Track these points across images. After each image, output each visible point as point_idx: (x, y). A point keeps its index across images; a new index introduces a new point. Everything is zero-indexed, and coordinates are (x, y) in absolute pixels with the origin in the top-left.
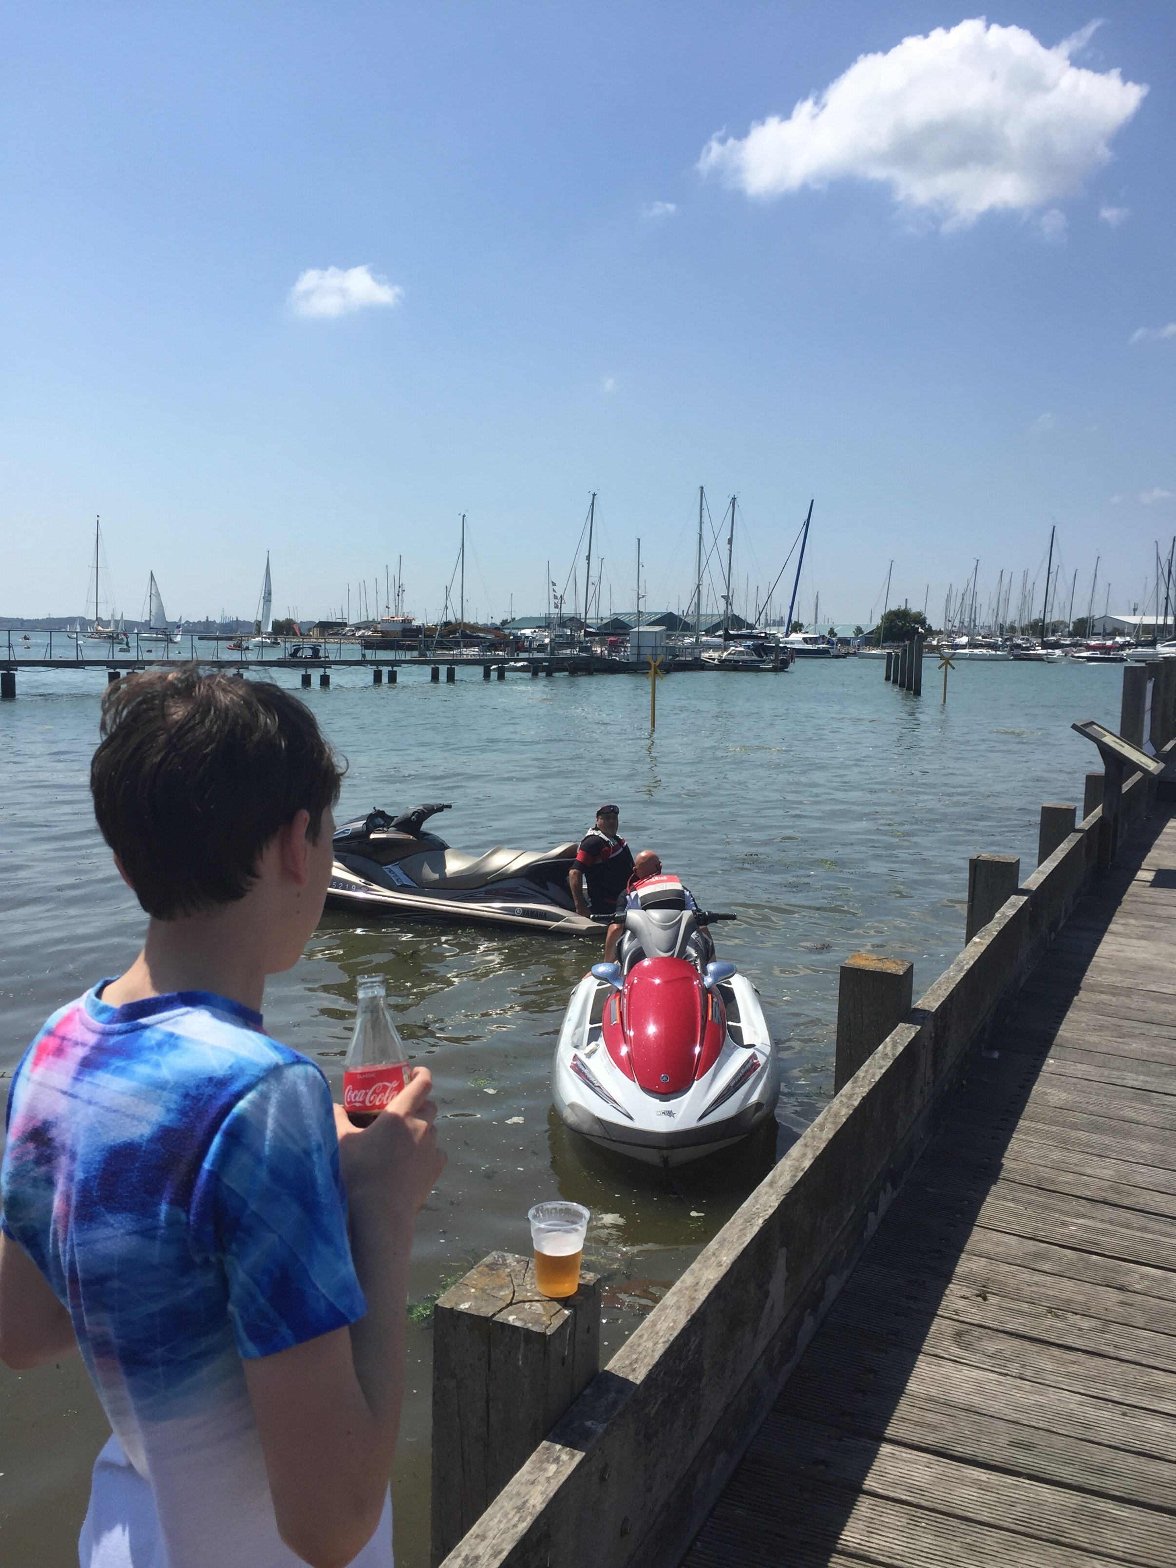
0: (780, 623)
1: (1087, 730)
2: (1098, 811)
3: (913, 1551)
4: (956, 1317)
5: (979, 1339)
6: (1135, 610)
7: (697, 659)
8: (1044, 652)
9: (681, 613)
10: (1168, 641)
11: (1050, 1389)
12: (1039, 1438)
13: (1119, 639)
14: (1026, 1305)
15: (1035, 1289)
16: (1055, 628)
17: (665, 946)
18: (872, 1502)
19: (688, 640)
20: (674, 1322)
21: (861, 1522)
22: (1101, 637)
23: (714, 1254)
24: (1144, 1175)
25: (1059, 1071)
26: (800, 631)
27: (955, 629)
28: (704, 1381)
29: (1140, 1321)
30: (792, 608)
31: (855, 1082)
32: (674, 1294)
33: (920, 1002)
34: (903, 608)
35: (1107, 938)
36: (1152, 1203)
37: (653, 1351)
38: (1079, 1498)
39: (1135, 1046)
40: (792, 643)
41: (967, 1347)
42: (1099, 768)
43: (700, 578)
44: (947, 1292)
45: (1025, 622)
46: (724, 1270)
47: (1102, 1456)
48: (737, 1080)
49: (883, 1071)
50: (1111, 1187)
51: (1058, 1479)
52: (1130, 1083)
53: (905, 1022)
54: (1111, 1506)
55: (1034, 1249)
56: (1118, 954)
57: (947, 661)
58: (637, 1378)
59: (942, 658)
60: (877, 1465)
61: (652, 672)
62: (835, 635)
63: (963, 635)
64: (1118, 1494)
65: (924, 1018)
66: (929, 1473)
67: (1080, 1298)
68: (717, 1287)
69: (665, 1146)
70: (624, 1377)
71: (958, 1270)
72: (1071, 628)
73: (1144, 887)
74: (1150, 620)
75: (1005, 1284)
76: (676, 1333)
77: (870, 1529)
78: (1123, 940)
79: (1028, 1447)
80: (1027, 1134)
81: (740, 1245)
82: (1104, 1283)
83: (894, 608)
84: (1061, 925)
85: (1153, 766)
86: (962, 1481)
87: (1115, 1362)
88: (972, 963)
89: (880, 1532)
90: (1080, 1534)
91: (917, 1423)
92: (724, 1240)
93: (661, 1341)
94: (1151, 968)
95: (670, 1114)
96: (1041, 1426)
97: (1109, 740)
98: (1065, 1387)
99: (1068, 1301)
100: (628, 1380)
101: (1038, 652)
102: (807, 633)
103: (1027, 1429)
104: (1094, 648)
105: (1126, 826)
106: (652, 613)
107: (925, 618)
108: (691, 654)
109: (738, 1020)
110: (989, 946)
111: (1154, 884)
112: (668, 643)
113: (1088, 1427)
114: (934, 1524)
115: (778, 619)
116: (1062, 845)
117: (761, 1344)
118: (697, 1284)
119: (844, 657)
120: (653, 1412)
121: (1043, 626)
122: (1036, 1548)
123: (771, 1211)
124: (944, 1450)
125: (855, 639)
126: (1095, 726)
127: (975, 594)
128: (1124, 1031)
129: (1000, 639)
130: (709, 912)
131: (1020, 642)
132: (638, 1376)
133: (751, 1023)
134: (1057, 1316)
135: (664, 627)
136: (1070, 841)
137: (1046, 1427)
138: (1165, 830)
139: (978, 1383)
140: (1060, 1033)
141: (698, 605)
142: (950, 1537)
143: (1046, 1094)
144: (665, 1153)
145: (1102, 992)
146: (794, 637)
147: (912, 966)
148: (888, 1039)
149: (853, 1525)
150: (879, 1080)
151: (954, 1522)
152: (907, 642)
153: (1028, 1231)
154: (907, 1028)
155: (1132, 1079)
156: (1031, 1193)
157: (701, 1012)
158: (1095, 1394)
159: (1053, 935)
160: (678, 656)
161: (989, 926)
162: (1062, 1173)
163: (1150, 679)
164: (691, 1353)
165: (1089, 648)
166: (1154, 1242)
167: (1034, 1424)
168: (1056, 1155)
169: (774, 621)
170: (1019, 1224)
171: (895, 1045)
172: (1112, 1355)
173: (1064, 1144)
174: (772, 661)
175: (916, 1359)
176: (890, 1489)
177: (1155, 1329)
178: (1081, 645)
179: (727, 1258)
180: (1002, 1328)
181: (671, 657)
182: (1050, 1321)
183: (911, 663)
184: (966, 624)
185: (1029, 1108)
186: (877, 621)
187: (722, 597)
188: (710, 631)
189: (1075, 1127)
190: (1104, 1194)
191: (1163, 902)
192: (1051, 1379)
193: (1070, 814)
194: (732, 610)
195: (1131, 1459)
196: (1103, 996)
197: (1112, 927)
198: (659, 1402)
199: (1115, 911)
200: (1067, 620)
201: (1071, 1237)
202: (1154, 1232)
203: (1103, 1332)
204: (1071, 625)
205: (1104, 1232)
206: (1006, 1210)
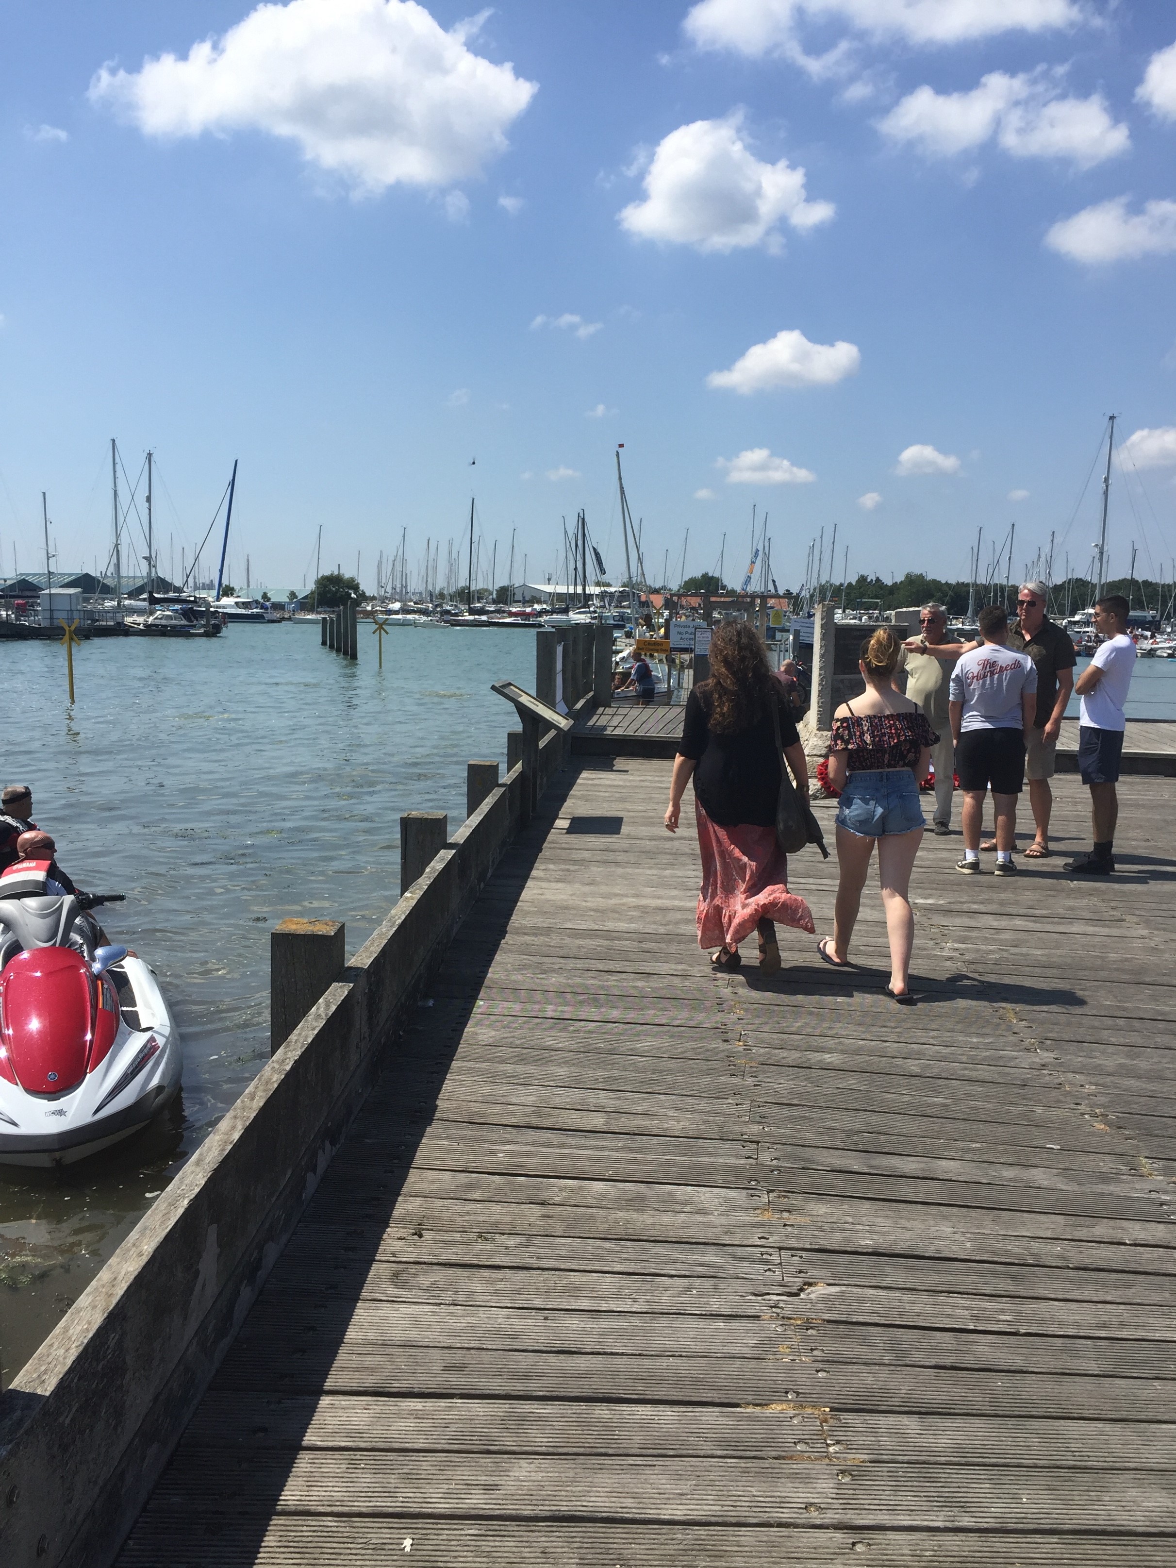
0: (209, 587)
1: (505, 691)
2: (519, 766)
3: (352, 1494)
4: (393, 1259)
5: (415, 1275)
6: (549, 580)
7: (120, 624)
8: (471, 618)
9: (99, 575)
10: (579, 608)
11: (480, 1309)
12: (470, 1358)
13: (537, 607)
14: (458, 1235)
15: (467, 1218)
16: (480, 595)
17: (44, 935)
18: (311, 1456)
19: (108, 604)
20: (89, 1323)
21: (300, 1479)
22: (521, 604)
23: (134, 1245)
24: (563, 1097)
25: (489, 1011)
26: (232, 595)
27: (388, 595)
28: (128, 1376)
29: (559, 1230)
30: (221, 571)
31: (288, 1046)
32: (88, 1295)
33: (353, 960)
34: (336, 573)
35: (530, 883)
36: (569, 1121)
37: (65, 1358)
38: (507, 1406)
39: (554, 980)
40: (224, 607)
41: (404, 1285)
42: (518, 727)
43: (118, 536)
44: (385, 1236)
45: (452, 590)
46: (145, 1259)
47: (525, 1361)
48: (134, 1066)
49: (316, 1032)
50: (533, 1112)
51: (489, 1392)
52: (550, 1014)
53: (338, 982)
54: (536, 1406)
55: (466, 1180)
56: (539, 897)
57: (381, 626)
58: (46, 1390)
59: (376, 622)
60: (317, 1419)
61: (67, 637)
62: (269, 600)
63: (396, 600)
64: (541, 1393)
65: (356, 976)
66: (367, 1415)
67: (507, 1219)
68: (137, 1278)
69: (57, 1147)
70: (31, 1391)
71: (396, 1213)
72: (495, 596)
73: (562, 834)
74: (562, 589)
75: (440, 1218)
76: (90, 1335)
77: (309, 1484)
78: (544, 885)
79: (460, 1368)
80: (459, 1074)
81: (163, 1230)
82: (528, 1201)
83: (327, 573)
84: (489, 875)
85: (563, 723)
86: (399, 1415)
87: (539, 1272)
88: (403, 917)
89: (320, 1484)
90: (508, 1439)
91: (357, 1370)
92: (145, 1228)
93: (73, 1346)
94: (566, 908)
95: (61, 1113)
96: (472, 1345)
97: (524, 699)
98: (494, 1305)
99: (496, 1224)
100: (36, 1394)
101: (466, 618)
102: (239, 597)
103: (460, 1351)
104: (515, 615)
105: (545, 779)
106: (65, 574)
107: (358, 584)
108: (112, 618)
109: (134, 1004)
110: (419, 900)
111: (570, 831)
112: (85, 607)
113: (514, 1337)
114: (373, 1462)
115: (207, 582)
116: (487, 800)
117: (193, 1324)
118: (115, 1279)
119: (279, 622)
120: (67, 1421)
121: (469, 593)
122: (469, 1462)
123: (197, 1190)
124: (382, 1389)
125: (290, 603)
126: (512, 687)
127: (404, 561)
128: (544, 967)
129: (431, 605)
130: (94, 895)
131: (449, 608)
132: (47, 1389)
133: (148, 1006)
134: (486, 1239)
135: (80, 590)
136: (494, 795)
137: (477, 1346)
138: (579, 781)
139: (414, 1318)
140: (489, 975)
141: (118, 566)
142: (388, 1471)
143: (476, 1034)
144: (57, 1155)
145: (525, 934)
146: (225, 601)
147: (343, 926)
148: (321, 1001)
149: (295, 1483)
150: (312, 1041)
151: (392, 1456)
152: (342, 607)
153: (461, 1164)
154: (341, 987)
155: (552, 1011)
156: (463, 1129)
157: (91, 1002)
158: (521, 1306)
159: (482, 885)
160: (97, 620)
161: (420, 880)
162: (491, 1105)
163: (560, 643)
164: (110, 1351)
165: (511, 614)
166: (571, 1156)
167: (466, 1345)
168: (486, 1089)
169: (203, 584)
170: (452, 1160)
171: (328, 1005)
172: (535, 1266)
173: (493, 1078)
174: (203, 626)
175: (354, 1307)
176: (329, 1439)
177: (572, 1235)
178: (504, 612)
179: (148, 1247)
180: (436, 1261)
181: (89, 622)
182: (480, 1246)
183: (346, 628)
184: (398, 590)
185: (462, 1049)
186: (311, 586)
187: (144, 558)
188: (134, 594)
189: (502, 1061)
190: (527, 1119)
191: (577, 846)
192: (480, 1299)
193: (492, 771)
194: (156, 573)
195: (552, 1358)
196: (527, 938)
197: (534, 873)
198: (74, 1409)
199: (536, 858)
200: (491, 588)
201: (500, 1163)
202: (571, 1147)
203: (527, 1246)
204: (495, 592)
205: (528, 1154)
206: (441, 1149)
